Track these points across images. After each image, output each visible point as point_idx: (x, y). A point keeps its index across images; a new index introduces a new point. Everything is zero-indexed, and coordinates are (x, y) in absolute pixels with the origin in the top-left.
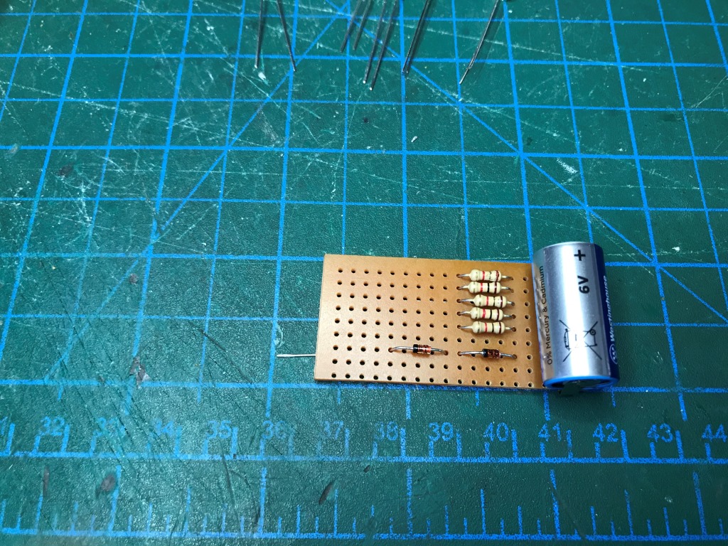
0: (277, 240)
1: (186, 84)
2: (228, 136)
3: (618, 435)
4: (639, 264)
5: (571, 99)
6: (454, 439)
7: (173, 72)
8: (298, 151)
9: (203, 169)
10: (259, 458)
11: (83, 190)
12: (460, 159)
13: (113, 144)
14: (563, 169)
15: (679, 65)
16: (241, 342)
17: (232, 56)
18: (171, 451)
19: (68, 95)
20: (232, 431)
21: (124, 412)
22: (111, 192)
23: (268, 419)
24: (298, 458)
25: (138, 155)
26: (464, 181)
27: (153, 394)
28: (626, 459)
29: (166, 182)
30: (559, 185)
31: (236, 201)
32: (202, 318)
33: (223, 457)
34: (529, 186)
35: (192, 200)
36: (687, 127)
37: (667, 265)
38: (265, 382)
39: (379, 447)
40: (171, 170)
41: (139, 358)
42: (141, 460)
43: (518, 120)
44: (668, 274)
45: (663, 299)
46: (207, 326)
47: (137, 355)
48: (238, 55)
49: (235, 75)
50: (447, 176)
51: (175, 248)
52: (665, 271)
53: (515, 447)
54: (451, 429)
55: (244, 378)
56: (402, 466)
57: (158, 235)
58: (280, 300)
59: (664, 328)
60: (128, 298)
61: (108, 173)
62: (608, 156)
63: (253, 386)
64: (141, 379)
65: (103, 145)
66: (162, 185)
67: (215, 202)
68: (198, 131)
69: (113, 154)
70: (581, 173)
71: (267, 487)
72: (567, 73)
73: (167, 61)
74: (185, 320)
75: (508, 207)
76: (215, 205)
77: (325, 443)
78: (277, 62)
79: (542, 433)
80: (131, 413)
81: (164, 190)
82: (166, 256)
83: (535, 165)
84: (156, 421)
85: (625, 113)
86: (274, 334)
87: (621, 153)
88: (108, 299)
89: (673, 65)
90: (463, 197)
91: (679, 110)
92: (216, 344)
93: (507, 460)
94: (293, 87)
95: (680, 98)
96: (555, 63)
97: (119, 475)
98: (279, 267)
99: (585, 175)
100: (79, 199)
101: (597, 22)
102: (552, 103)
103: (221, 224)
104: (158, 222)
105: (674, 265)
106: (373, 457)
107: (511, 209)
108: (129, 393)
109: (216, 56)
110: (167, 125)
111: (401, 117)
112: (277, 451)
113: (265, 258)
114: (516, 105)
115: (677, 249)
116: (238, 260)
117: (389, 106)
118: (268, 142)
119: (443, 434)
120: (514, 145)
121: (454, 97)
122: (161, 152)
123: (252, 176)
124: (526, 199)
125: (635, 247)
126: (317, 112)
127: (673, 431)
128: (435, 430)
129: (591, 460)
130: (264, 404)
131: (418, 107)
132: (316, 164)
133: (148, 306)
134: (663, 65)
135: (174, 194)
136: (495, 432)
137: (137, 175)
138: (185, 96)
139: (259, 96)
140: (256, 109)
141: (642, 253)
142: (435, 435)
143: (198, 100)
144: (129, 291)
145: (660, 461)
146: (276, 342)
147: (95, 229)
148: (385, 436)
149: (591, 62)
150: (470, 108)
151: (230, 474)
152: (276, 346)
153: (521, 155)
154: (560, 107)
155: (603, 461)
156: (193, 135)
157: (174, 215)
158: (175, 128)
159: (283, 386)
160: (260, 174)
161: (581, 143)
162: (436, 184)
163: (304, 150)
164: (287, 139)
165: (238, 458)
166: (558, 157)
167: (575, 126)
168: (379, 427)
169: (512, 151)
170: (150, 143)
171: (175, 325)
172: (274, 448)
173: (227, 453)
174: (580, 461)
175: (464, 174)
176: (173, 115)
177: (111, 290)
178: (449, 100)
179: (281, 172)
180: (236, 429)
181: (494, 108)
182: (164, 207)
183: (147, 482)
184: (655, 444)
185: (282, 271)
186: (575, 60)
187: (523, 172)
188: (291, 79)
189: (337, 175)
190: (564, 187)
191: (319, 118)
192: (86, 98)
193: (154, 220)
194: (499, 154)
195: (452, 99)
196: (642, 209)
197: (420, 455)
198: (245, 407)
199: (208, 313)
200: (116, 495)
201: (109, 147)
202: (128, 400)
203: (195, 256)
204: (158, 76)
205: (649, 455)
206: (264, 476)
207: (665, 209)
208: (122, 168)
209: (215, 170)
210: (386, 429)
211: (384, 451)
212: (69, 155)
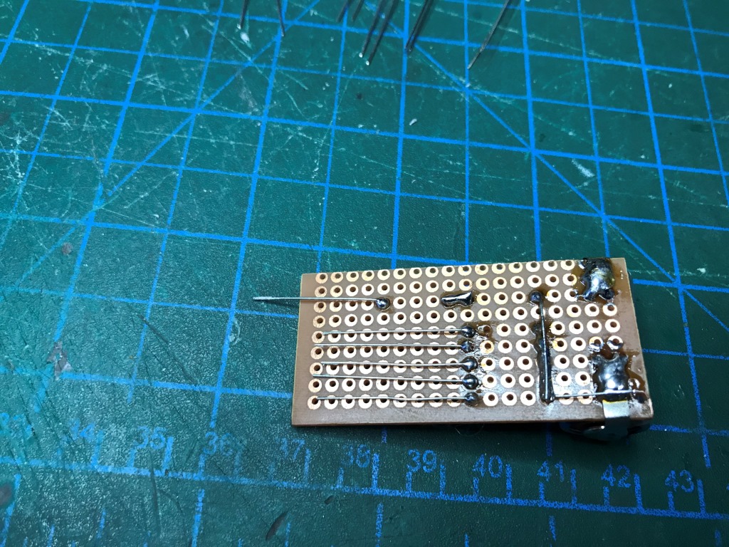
0: (244, 219)
1: (157, 38)
2: (199, 99)
3: (631, 481)
4: (660, 284)
5: (590, 97)
6: (437, 471)
7: (143, 22)
8: (277, 122)
9: (166, 131)
10: (197, 476)
11: (18, 142)
12: (464, 149)
13: (62, 93)
14: (579, 171)
15: (707, 74)
16: (189, 335)
17: (214, 14)
18: (87, 460)
19: (16, 36)
20: (167, 441)
21: (34, 408)
22: (52, 147)
23: (212, 430)
24: (245, 481)
25: (91, 109)
26: (467, 174)
27: (74, 388)
28: (639, 509)
29: (120, 142)
30: (574, 189)
31: (200, 170)
32: (145, 302)
33: (153, 473)
34: (540, 186)
35: (149, 165)
36: (715, 139)
37: (690, 287)
38: (213, 385)
39: (345, 475)
40: (128, 128)
41: (61, 343)
42: (48, 469)
43: (531, 114)
44: (692, 297)
45: (686, 325)
46: (149, 312)
47: (60, 340)
48: (219, 13)
49: (214, 34)
50: (448, 166)
51: (122, 218)
52: (689, 294)
53: (509, 485)
54: (435, 459)
55: (188, 377)
56: (372, 500)
57: (103, 201)
58: (241, 289)
59: (687, 358)
60: (57, 271)
61: (50, 125)
62: (628, 162)
63: (197, 389)
64: (61, 369)
65: (50, 94)
66: (114, 145)
67: (175, 170)
68: (164, 90)
69: (59, 105)
70: (599, 177)
71: (203, 513)
72: (587, 70)
73: (137, 11)
74: (124, 302)
75: (515, 206)
76: (174, 173)
77: (279, 464)
78: (263, 25)
79: (542, 471)
80: (43, 410)
81: (116, 152)
82: (110, 225)
83: (547, 163)
84: (73, 420)
85: (648, 118)
86: (229, 328)
87: (642, 160)
88: (31, 271)
89: (701, 73)
90: (464, 192)
91: (707, 120)
92: (158, 334)
93: (498, 501)
94: (279, 53)
95: (708, 108)
96: (574, 57)
97: (17, 486)
98: (243, 250)
99: (603, 180)
100: (12, 151)
101: (621, 21)
102: (569, 100)
103: (179, 194)
104: (105, 186)
105: (699, 288)
106: (338, 487)
107: (519, 210)
108: (43, 385)
109: (195, 11)
110: (129, 79)
111: (399, 97)
112: (220, 471)
113: (227, 238)
114: (529, 97)
115: (703, 270)
116: (195, 238)
117: (387, 84)
118: (245, 108)
119: (425, 464)
120: (525, 139)
121: (461, 82)
122: (118, 109)
123: (222, 144)
124: (536, 200)
125: (655, 263)
126: (304, 82)
127: (694, 480)
128: (414, 459)
129: (599, 508)
130: (209, 412)
131: (420, 88)
132: (297, 138)
133: (80, 283)
134: (690, 72)
135: (128, 156)
136: (486, 466)
137: (86, 132)
138: (154, 51)
139: (239, 58)
140: (235, 71)
141: (664, 272)
142: (414, 464)
143: (168, 56)
144: (60, 262)
145: (679, 515)
146: (231, 338)
147: (27, 188)
148: (354, 461)
149: (612, 61)
150: (478, 96)
151: (159, 495)
152: (231, 343)
153: (532, 151)
154: (578, 105)
155: (612, 510)
156: (159, 93)
157: (125, 180)
158: (137, 83)
159: (235, 391)
160: (232, 143)
161: (599, 146)
162: (435, 173)
163: (284, 121)
164: (267, 107)
165: (170, 475)
166: (574, 158)
167: (593, 126)
168: (348, 450)
169: (523, 146)
170: (106, 97)
171: (111, 308)
172: (215, 466)
173: (158, 467)
174: (585, 507)
175: (467, 166)
176: (138, 69)
177: (37, 260)
178: (455, 85)
179: (256, 142)
180: (171, 439)
181: (504, 98)
182: (114, 169)
183: (51, 497)
184: (674, 493)
185: (247, 255)
186: (596, 57)
187: (534, 170)
188: (278, 45)
189: (321, 152)
190: (579, 190)
191: (306, 88)
192: (38, 41)
193: (100, 183)
194: (507, 148)
195: (458, 83)
196: (665, 223)
197: (393, 487)
198: (185, 413)
199: (152, 296)
200: (10, 510)
201: (56, 97)
202: (41, 393)
203: (144, 229)
204: (124, 24)
205: (665, 507)
206: (200, 499)
207: (690, 226)
208: (69, 122)
209: (179, 133)
210: (355, 453)
211: (352, 480)
212: (7, 102)
